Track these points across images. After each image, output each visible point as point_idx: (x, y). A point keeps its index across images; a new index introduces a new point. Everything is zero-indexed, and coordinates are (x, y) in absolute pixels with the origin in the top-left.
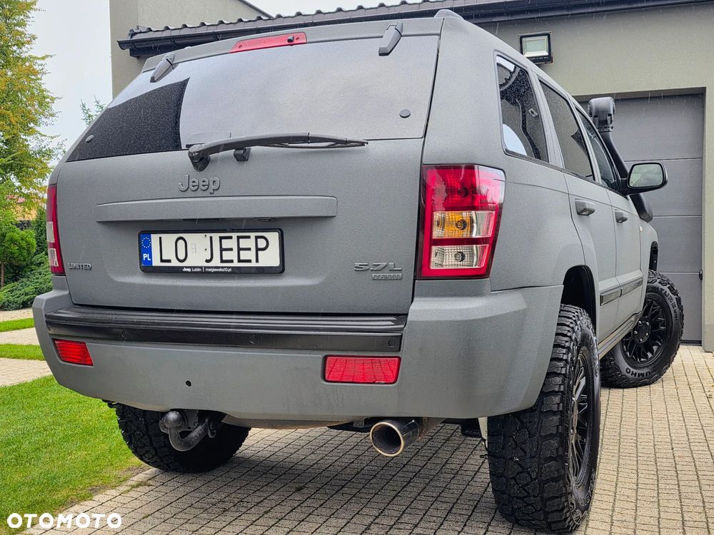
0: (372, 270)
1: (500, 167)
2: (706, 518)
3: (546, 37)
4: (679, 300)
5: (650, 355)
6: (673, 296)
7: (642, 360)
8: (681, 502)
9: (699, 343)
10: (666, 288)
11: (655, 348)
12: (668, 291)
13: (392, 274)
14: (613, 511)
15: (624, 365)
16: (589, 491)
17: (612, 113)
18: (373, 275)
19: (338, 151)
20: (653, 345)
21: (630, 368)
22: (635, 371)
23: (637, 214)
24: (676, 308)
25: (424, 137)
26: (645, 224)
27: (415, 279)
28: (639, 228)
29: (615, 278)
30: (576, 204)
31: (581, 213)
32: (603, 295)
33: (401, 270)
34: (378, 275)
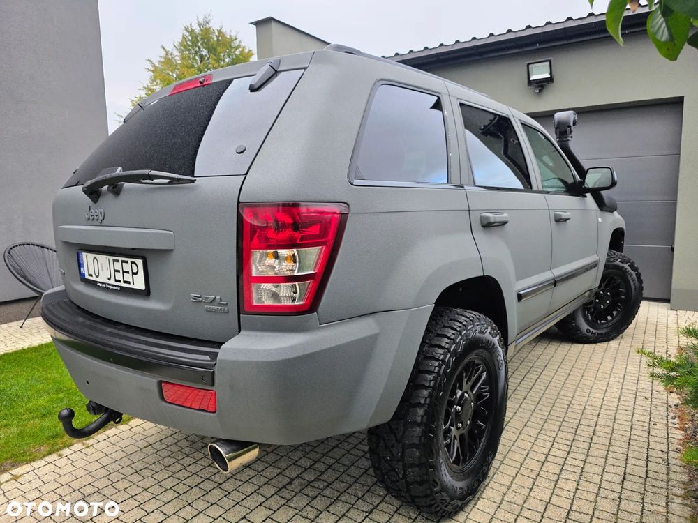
0: (205, 302)
1: (343, 201)
2: (594, 509)
3: (548, 63)
4: (639, 275)
5: (609, 318)
6: (632, 272)
7: (602, 322)
8: (578, 485)
9: (668, 301)
10: (626, 266)
11: (615, 313)
12: (629, 269)
13: (220, 308)
14: (509, 487)
15: (584, 326)
16: (480, 475)
17: (572, 124)
18: (206, 306)
20: (614, 310)
21: (590, 329)
22: (594, 331)
24: (636, 281)
25: (246, 174)
26: (608, 215)
27: (239, 314)
28: (597, 219)
29: (549, 272)
30: (481, 218)
31: (487, 225)
32: (521, 293)
33: (227, 304)
34: (209, 307)
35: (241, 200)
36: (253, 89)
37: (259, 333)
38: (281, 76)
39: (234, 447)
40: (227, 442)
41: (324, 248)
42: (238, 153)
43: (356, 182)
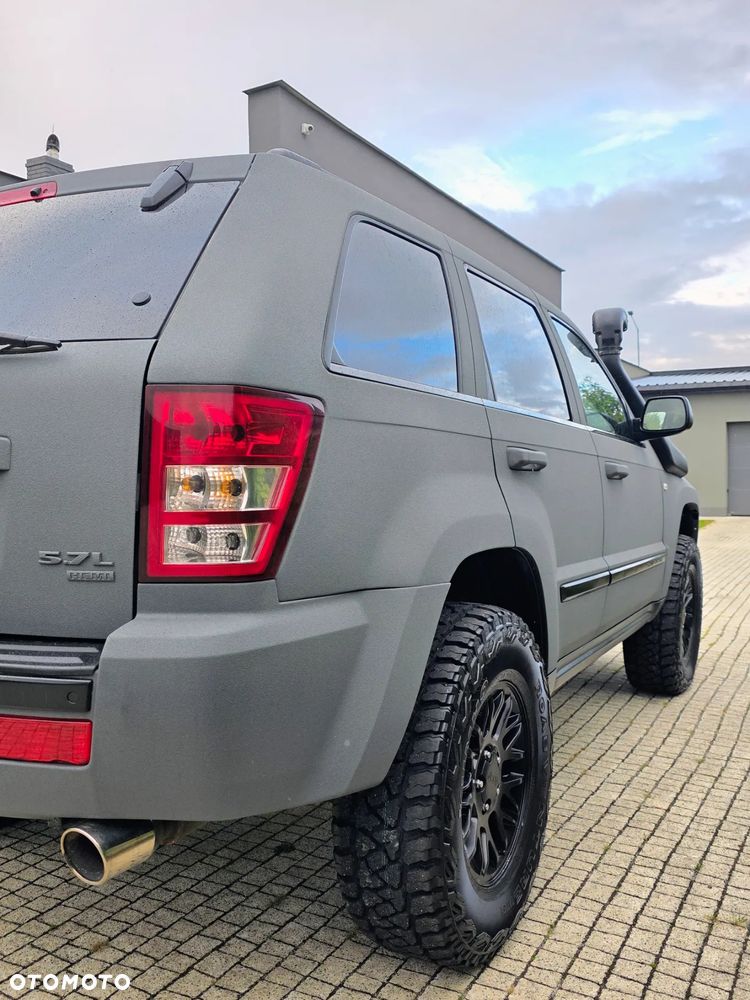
0: (67, 564)
1: (315, 394)
13: (98, 572)
17: (621, 329)
18: (69, 572)
19: (17, 359)
23: (661, 467)
25: (157, 337)
26: (675, 479)
27: (136, 582)
28: (662, 487)
29: (601, 558)
30: (508, 454)
31: (518, 468)
32: (566, 586)
33: (112, 566)
34: (75, 572)
35: (149, 379)
36: (148, 208)
37: (172, 616)
38: (194, 189)
39: (116, 834)
40: (102, 824)
41: (289, 468)
42: (136, 304)
43: (333, 367)
